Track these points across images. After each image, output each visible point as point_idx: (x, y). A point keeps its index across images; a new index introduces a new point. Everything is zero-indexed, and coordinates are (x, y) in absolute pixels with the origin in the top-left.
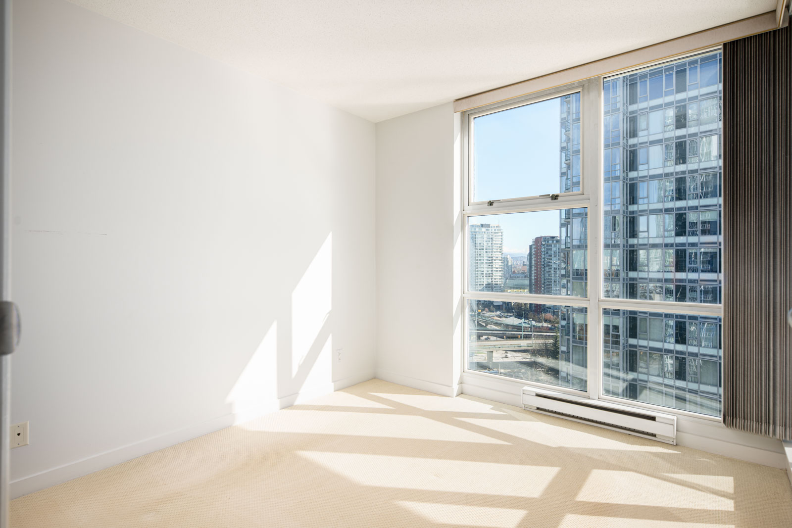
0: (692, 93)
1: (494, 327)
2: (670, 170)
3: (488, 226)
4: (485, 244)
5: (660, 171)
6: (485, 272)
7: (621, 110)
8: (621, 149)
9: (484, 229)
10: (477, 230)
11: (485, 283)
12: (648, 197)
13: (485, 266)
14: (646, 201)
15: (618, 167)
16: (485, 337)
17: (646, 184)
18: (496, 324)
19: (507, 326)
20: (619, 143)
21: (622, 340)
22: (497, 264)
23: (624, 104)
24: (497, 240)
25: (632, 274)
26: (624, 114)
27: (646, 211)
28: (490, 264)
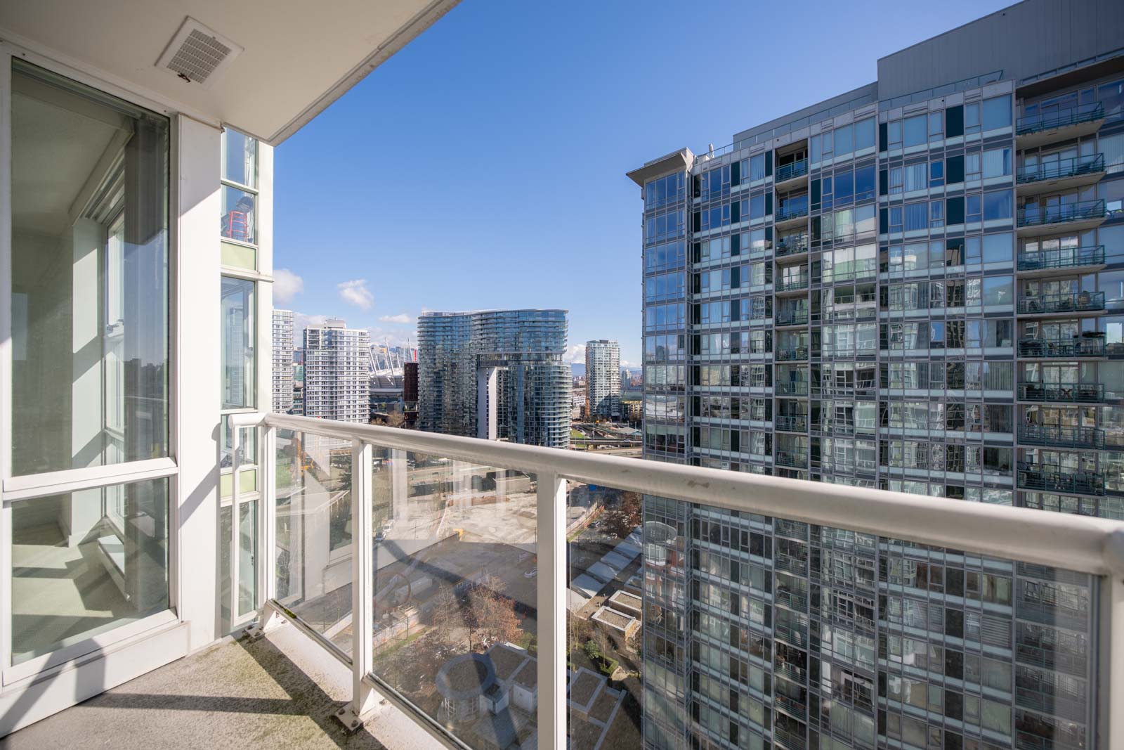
0: (744, 224)
1: (611, 437)
2: (726, 293)
3: (606, 342)
4: (604, 359)
5: (718, 294)
6: (604, 385)
7: (686, 237)
8: (686, 273)
9: (602, 345)
10: (596, 345)
11: (604, 395)
12: (709, 318)
13: (604, 379)
14: (708, 321)
15: (683, 289)
16: (601, 446)
17: (707, 305)
18: (612, 434)
19: (622, 435)
20: (683, 268)
21: (686, 449)
22: (615, 378)
23: (688, 232)
24: (615, 356)
25: (697, 388)
26: (688, 241)
27: (707, 330)
28: (609, 378)
